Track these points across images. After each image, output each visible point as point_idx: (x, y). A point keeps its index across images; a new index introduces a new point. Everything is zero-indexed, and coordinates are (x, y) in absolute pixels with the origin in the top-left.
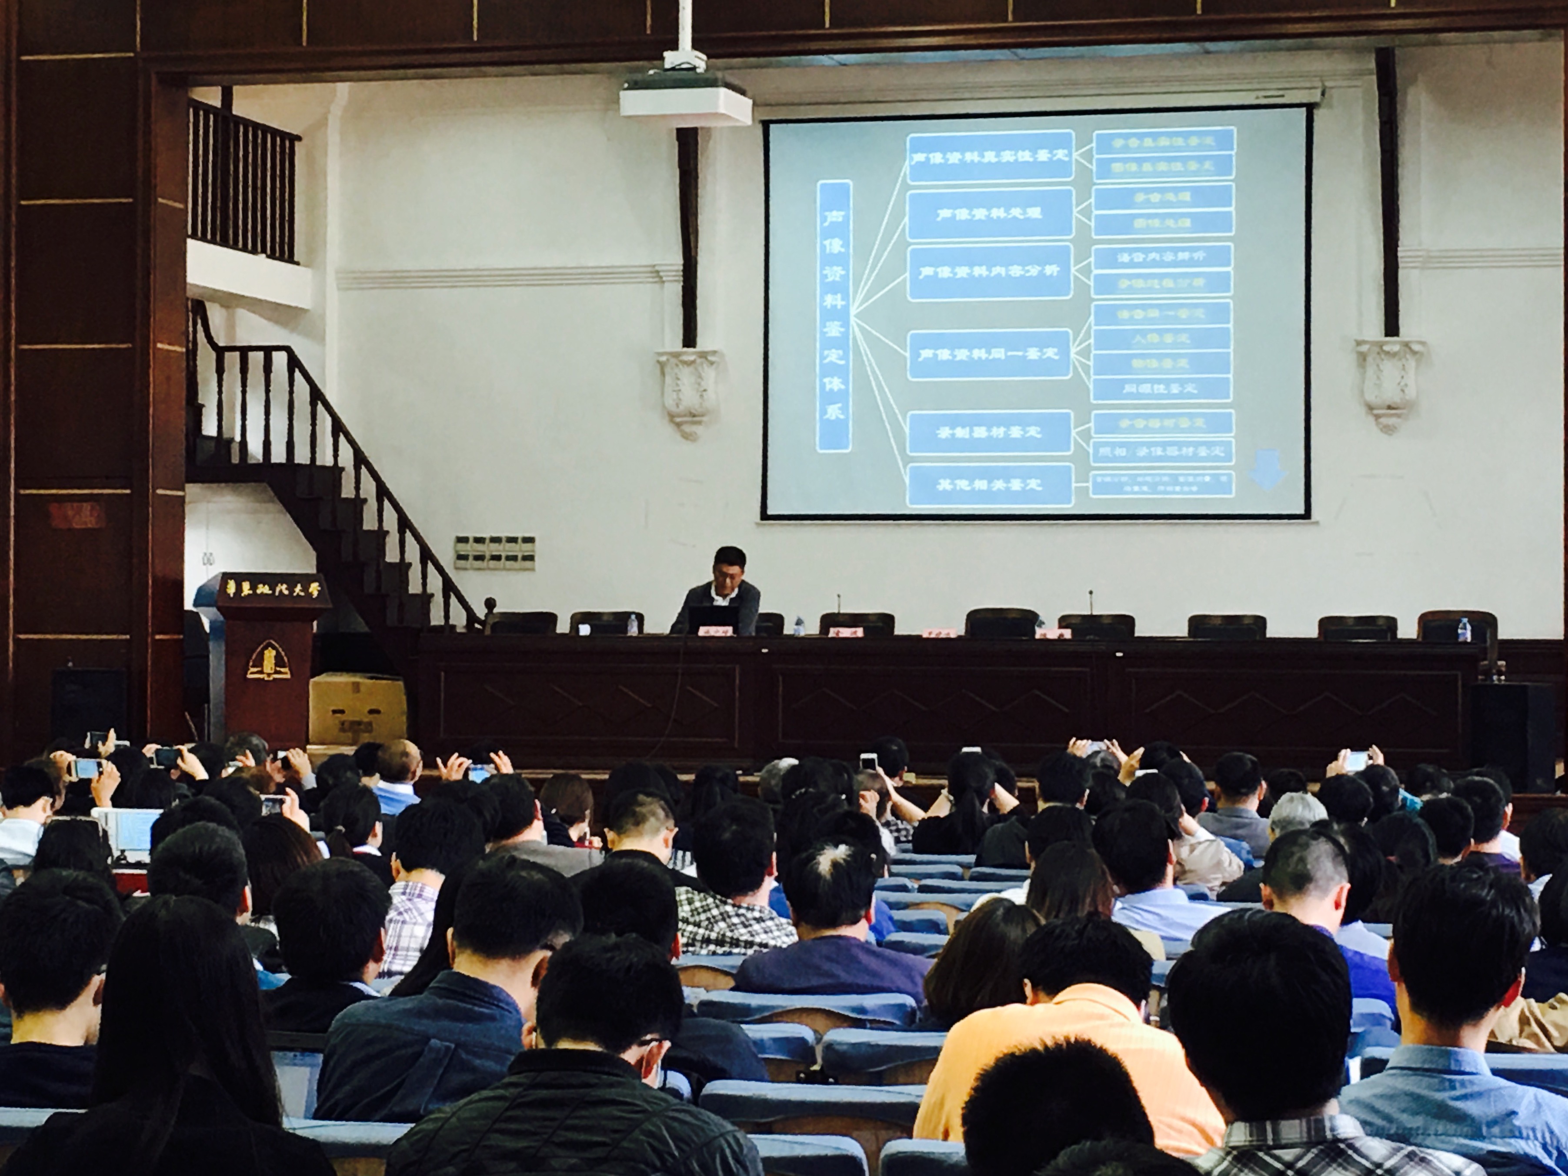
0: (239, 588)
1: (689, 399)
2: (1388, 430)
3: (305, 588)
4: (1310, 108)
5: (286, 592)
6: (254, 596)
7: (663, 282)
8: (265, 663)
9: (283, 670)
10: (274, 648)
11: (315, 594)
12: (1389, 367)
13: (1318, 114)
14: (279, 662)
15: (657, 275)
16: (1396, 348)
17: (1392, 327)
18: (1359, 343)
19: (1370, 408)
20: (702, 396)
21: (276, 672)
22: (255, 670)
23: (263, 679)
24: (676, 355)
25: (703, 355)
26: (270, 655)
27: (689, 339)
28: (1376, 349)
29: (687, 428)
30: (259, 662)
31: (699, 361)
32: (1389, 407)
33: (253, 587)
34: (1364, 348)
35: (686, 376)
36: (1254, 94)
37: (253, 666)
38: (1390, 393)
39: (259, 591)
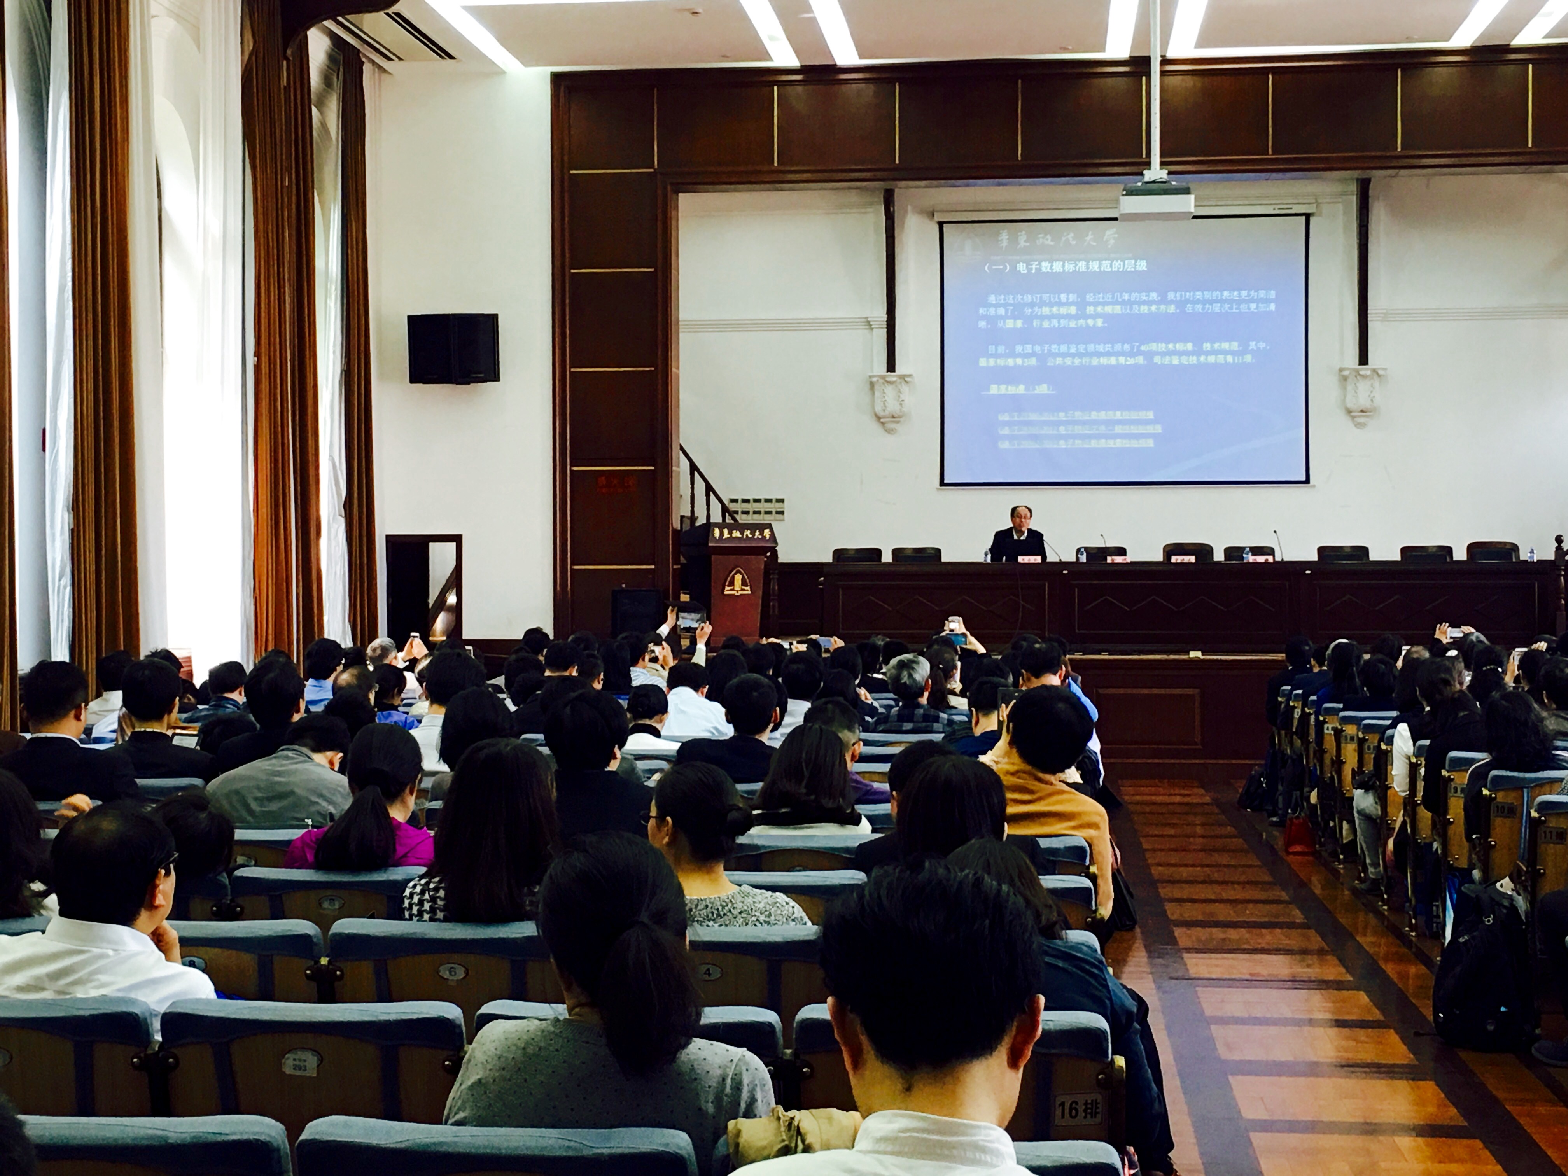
0: (722, 534)
1: (892, 406)
2: (1359, 425)
3: (762, 533)
4: (1308, 216)
5: (750, 536)
6: (731, 539)
7: (872, 329)
8: (736, 583)
9: (746, 588)
10: (741, 573)
11: (768, 537)
12: (1363, 387)
13: (1312, 220)
14: (744, 583)
15: (869, 324)
16: (1368, 373)
17: (1364, 359)
18: (1341, 370)
19: (1349, 412)
20: (901, 404)
21: (742, 590)
22: (729, 588)
23: (734, 595)
24: (883, 377)
25: (903, 377)
26: (738, 578)
27: (891, 366)
28: (1354, 373)
29: (890, 426)
30: (732, 583)
31: (899, 381)
32: (1362, 411)
33: (730, 533)
34: (1346, 373)
35: (890, 391)
36: (1272, 207)
37: (729, 586)
38: (1363, 401)
39: (734, 535)
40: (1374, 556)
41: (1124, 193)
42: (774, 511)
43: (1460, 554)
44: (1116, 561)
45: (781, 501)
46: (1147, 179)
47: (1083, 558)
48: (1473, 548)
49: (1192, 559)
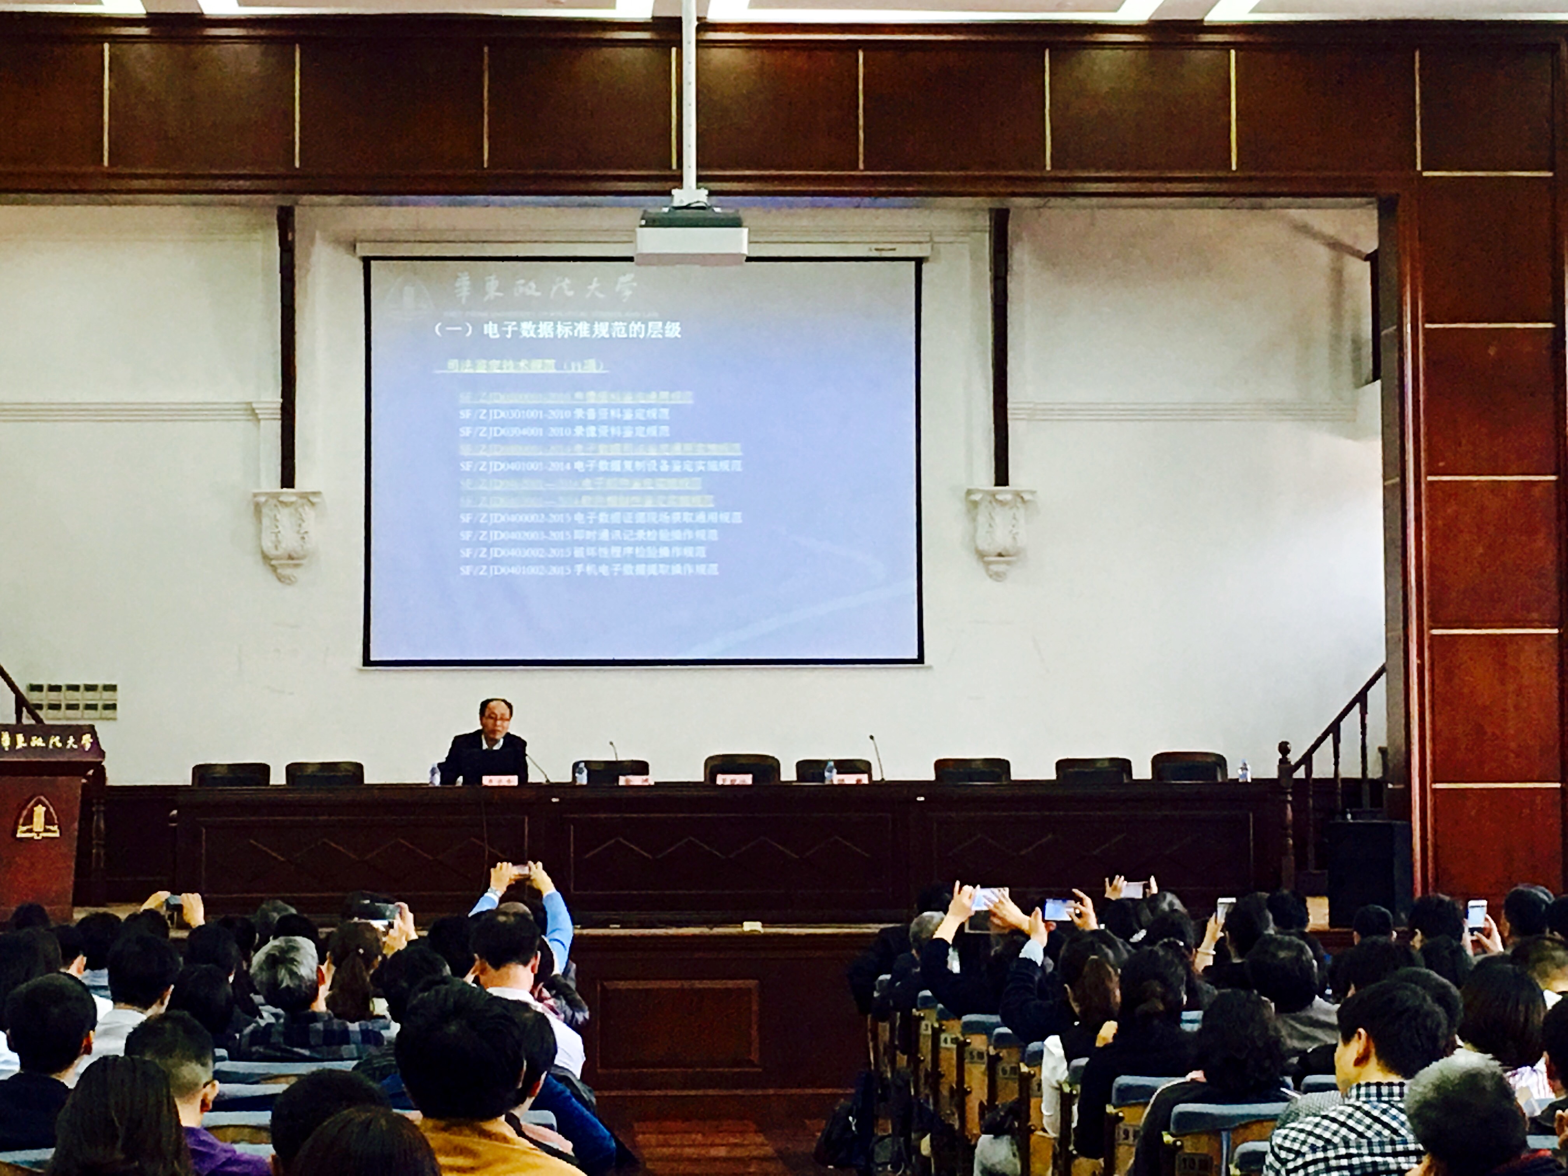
0: (14, 742)
1: (290, 542)
2: (998, 577)
3: (78, 741)
4: (919, 262)
5: (59, 745)
6: (29, 749)
7: (259, 420)
8: (35, 820)
9: (51, 828)
10: (44, 805)
11: (88, 747)
12: (1001, 517)
13: (925, 266)
14: (48, 821)
15: (253, 413)
16: (1009, 497)
17: (1002, 477)
18: (969, 492)
19: (981, 555)
20: (303, 538)
21: (46, 831)
22: (25, 828)
23: (32, 838)
24: (275, 496)
25: (304, 496)
26: (40, 810)
27: (288, 479)
28: (989, 498)
29: (287, 572)
30: (29, 820)
31: (300, 501)
32: (1000, 555)
33: (28, 740)
34: (977, 497)
35: (284, 516)
36: (867, 246)
37: (24, 825)
38: (1001, 539)
39: (33, 744)
40: (1016, 774)
41: (643, 222)
42: (100, 704)
43: (1142, 771)
44: (632, 783)
45: (113, 688)
46: (676, 203)
47: (583, 779)
48: (1160, 761)
49: (747, 779)
